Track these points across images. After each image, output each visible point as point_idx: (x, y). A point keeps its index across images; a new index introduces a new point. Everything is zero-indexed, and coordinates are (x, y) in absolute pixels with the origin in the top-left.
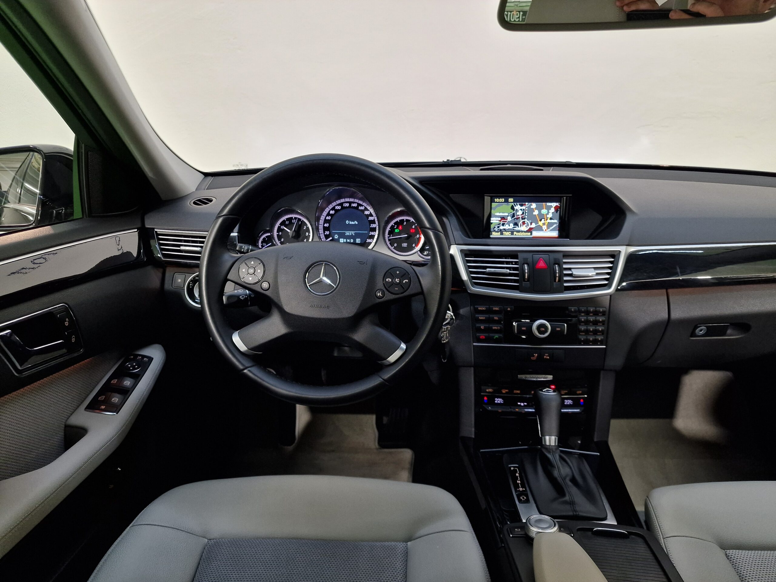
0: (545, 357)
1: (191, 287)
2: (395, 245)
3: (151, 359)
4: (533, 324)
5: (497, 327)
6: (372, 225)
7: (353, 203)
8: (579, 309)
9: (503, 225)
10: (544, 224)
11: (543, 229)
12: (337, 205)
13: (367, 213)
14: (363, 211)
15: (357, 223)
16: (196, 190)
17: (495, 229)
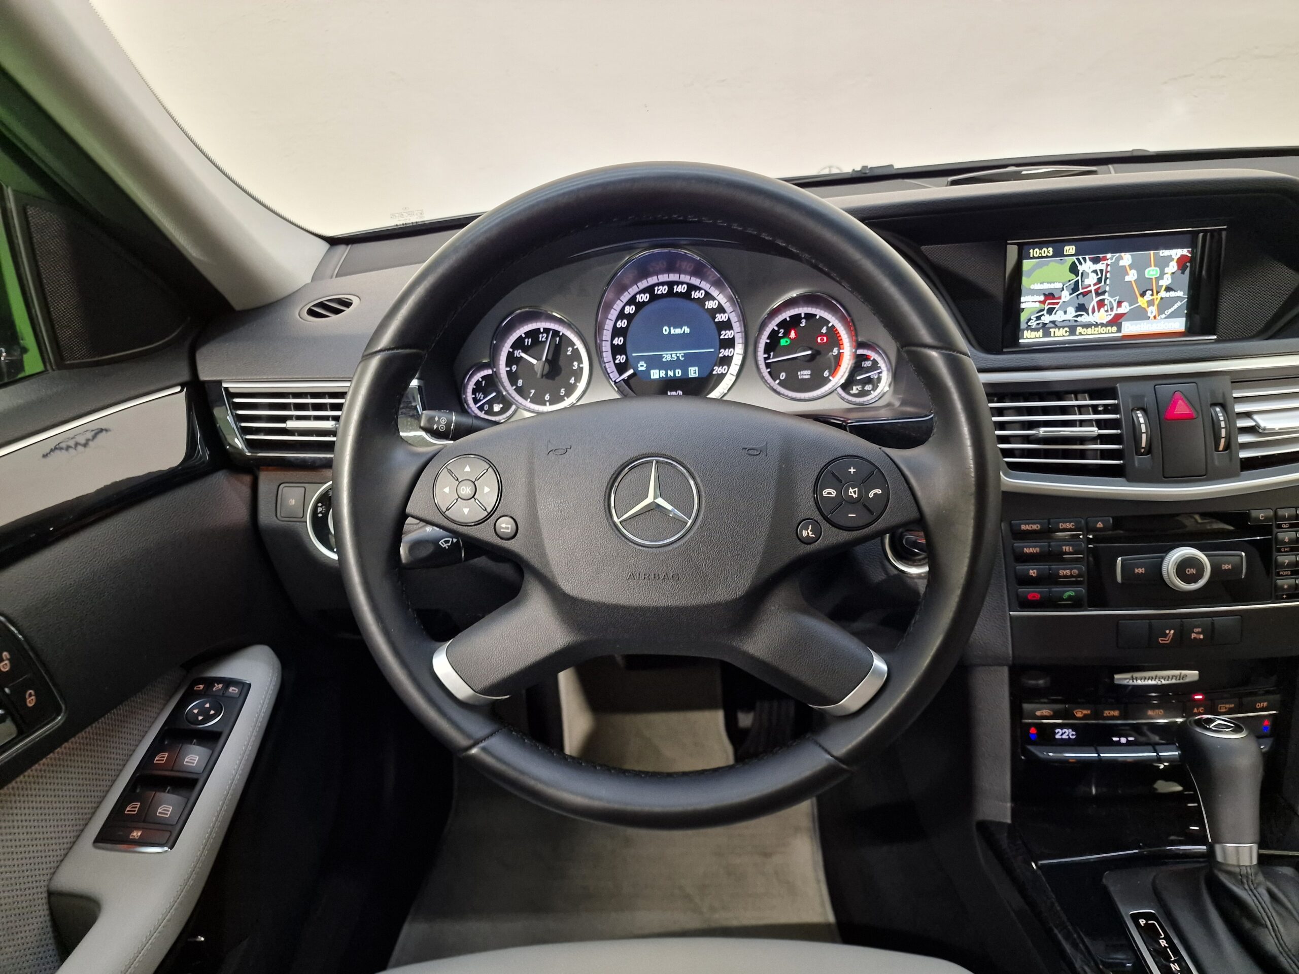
0: (1193, 636)
1: (320, 515)
2: (783, 376)
3: (245, 688)
4: (1163, 558)
5: (1071, 569)
6: (723, 332)
7: (678, 283)
8: (1276, 513)
9: (1050, 311)
10: (1151, 303)
11: (1149, 314)
12: (640, 292)
13: (710, 305)
14: (701, 302)
15: (687, 330)
16: (313, 279)
17: (1029, 324)
